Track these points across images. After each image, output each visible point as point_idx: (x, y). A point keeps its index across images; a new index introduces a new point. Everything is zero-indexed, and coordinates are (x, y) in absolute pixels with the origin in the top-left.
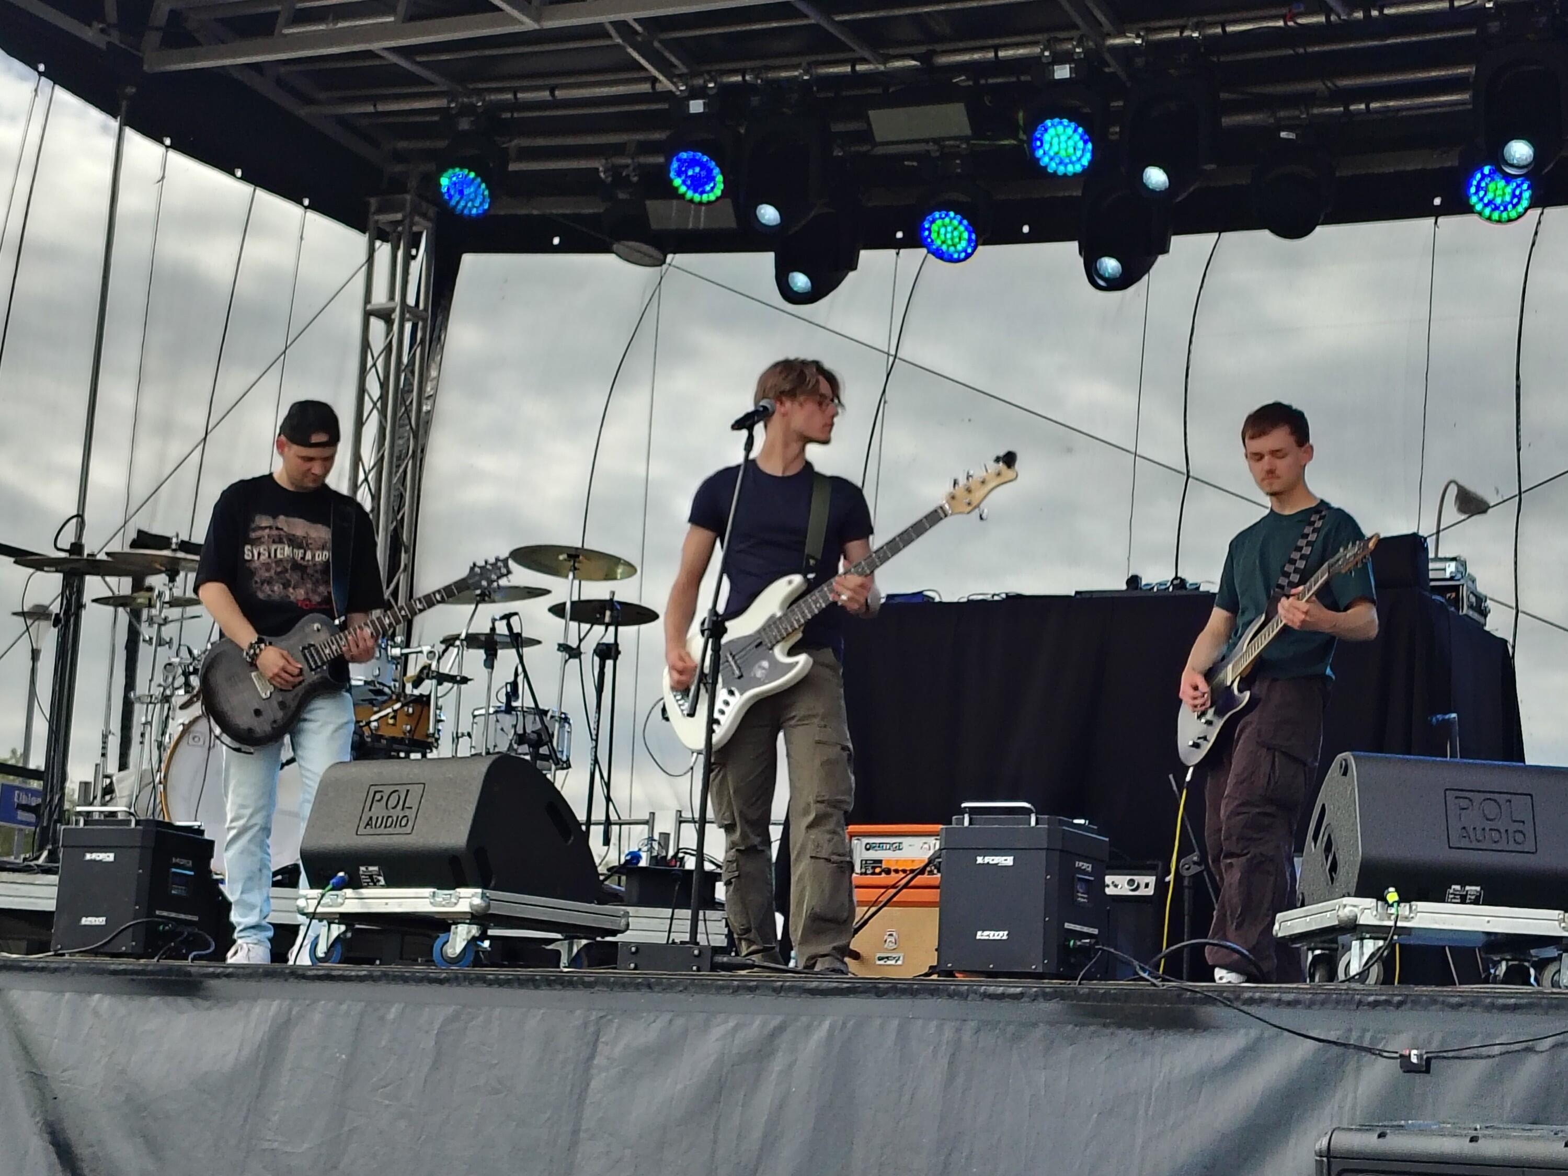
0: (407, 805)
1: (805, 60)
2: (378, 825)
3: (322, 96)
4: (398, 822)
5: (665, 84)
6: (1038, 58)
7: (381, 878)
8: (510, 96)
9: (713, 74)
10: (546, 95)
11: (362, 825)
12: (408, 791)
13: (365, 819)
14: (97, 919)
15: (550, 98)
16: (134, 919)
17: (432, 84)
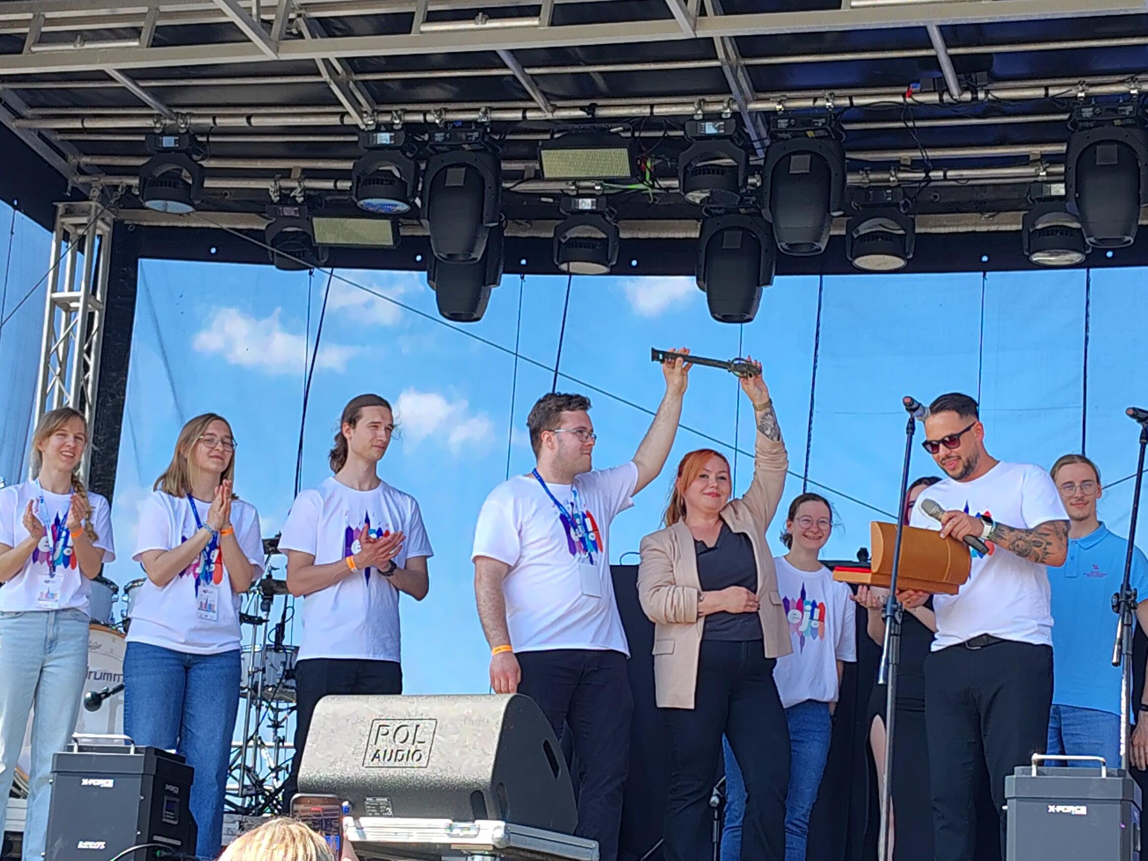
0: (417, 739)
1: (483, 106)
2: (388, 757)
3: (29, 112)
4: (410, 755)
5: (353, 119)
6: (690, 117)
7: (389, 809)
8: (209, 121)
9: (399, 112)
10: (242, 122)
11: (369, 758)
12: (418, 726)
13: (371, 752)
14: (95, 844)
15: (246, 124)
16: (137, 845)
17: (146, 106)
